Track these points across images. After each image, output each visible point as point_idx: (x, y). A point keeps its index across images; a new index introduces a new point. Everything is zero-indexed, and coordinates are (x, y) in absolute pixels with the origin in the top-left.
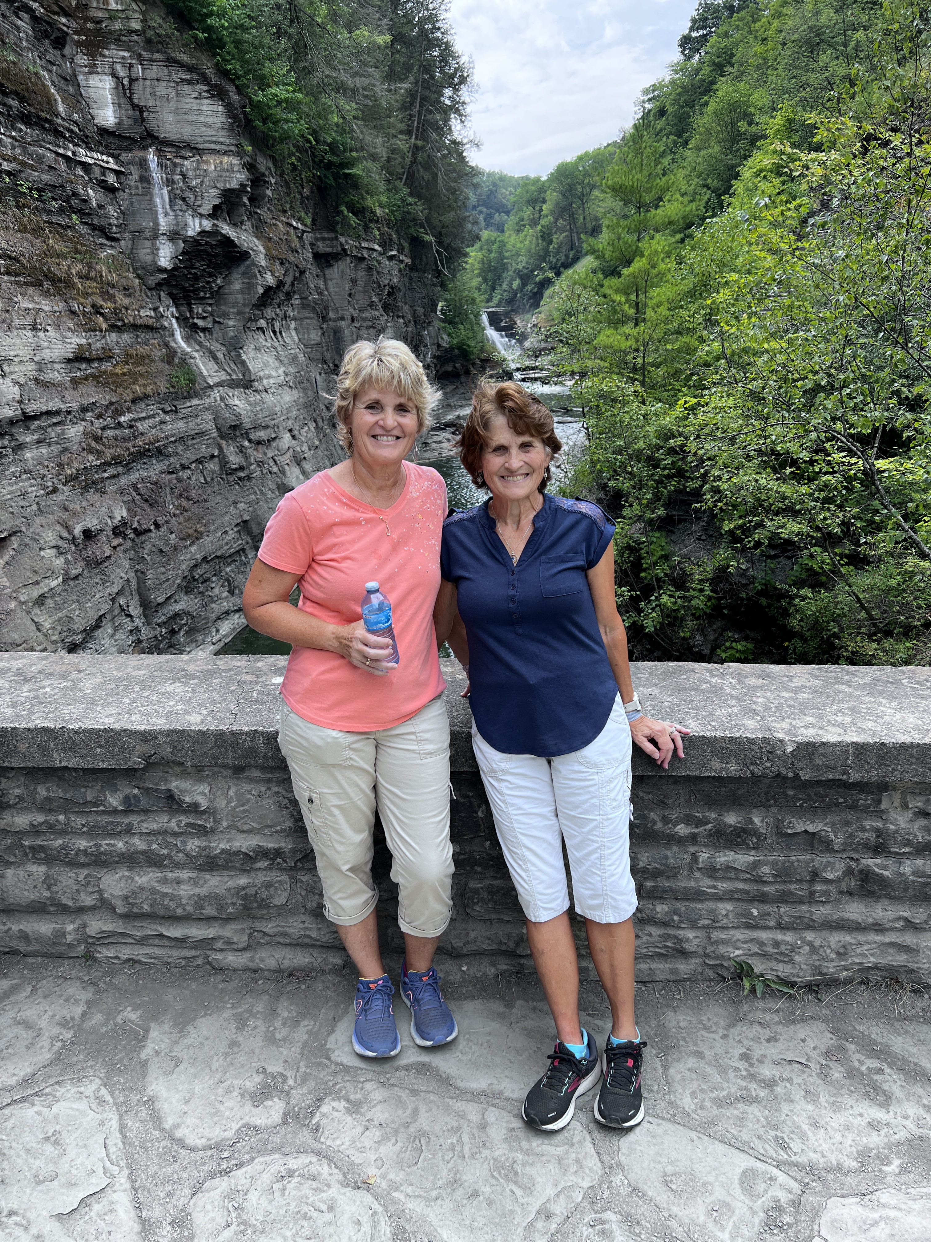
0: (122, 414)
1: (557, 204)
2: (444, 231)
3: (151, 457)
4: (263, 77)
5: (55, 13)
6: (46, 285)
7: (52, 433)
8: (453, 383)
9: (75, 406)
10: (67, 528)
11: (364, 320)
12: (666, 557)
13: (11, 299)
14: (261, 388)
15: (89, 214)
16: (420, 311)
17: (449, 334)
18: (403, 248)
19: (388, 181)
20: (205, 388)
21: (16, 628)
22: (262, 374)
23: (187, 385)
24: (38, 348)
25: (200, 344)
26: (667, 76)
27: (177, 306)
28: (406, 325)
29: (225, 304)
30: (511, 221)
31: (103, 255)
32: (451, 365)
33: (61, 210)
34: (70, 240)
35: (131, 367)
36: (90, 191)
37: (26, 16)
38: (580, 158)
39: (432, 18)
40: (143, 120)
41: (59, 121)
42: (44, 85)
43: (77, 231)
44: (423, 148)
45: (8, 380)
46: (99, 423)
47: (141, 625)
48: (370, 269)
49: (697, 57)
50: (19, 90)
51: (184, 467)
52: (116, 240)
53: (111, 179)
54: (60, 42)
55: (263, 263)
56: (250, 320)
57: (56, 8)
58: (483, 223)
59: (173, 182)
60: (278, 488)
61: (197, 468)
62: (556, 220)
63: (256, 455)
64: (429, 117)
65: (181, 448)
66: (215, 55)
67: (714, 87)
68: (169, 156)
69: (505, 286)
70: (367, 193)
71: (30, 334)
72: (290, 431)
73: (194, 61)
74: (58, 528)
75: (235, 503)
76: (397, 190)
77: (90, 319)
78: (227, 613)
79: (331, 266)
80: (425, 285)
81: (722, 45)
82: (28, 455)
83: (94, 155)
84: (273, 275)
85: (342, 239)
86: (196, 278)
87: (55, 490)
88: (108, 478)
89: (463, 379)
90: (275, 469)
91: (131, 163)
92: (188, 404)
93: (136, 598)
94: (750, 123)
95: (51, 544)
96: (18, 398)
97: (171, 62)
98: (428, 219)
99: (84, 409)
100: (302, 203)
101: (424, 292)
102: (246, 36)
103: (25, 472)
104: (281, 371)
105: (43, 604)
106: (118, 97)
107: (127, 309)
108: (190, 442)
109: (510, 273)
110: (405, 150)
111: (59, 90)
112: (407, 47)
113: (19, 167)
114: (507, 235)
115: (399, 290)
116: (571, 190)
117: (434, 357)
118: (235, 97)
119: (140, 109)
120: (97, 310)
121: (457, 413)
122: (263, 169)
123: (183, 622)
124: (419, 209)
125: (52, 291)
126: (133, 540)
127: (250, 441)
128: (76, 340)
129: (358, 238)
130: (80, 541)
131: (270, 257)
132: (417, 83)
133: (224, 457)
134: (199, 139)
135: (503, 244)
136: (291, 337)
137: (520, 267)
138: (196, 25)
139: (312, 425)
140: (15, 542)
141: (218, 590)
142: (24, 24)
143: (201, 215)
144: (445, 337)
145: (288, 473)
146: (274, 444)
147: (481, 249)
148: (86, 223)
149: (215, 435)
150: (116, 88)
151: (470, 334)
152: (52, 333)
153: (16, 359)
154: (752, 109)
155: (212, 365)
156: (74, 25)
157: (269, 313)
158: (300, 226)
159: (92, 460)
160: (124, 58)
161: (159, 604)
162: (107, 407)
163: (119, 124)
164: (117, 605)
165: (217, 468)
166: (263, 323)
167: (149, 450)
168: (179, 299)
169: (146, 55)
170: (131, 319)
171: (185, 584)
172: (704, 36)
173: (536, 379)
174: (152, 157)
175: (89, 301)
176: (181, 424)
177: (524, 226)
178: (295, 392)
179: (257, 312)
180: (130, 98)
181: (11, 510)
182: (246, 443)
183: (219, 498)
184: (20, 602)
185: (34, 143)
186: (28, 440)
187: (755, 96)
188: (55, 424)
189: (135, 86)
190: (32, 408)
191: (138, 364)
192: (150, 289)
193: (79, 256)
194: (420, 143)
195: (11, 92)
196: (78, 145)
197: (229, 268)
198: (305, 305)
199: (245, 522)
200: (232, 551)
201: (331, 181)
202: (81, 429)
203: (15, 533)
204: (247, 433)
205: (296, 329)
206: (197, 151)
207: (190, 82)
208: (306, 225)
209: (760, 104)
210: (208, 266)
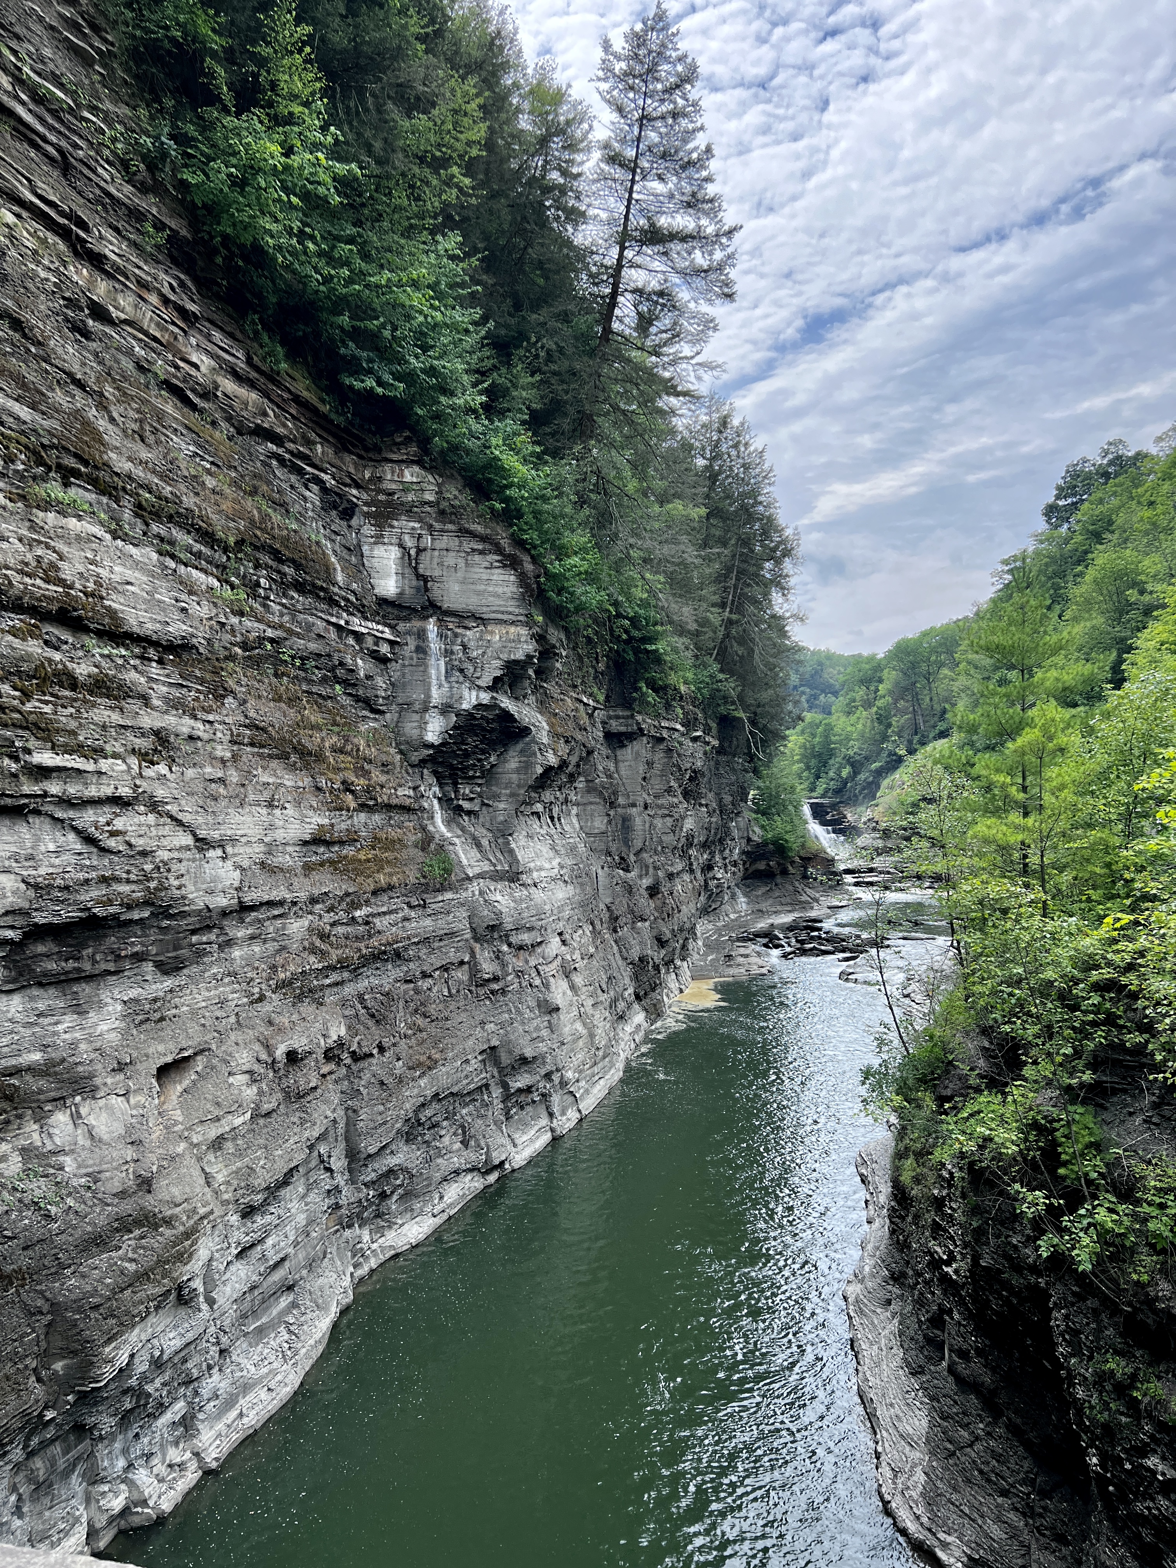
0: (359, 907)
1: (897, 684)
2: (759, 710)
3: (387, 960)
4: (562, 547)
5: (346, 485)
6: (293, 758)
7: (270, 928)
8: (766, 884)
9: (303, 895)
10: (268, 1047)
11: (660, 807)
12: (1097, 1147)
13: (249, 772)
14: (530, 882)
15: (355, 685)
16: (728, 799)
17: (762, 827)
18: (710, 729)
19: (696, 657)
20: (463, 880)
21: (180, 1179)
22: (532, 865)
23: (441, 876)
24: (272, 827)
25: (463, 829)
26: (1031, 547)
27: (441, 785)
28: (710, 814)
29: (497, 785)
30: (839, 703)
31: (363, 728)
32: (764, 863)
33: (324, 680)
34: (329, 712)
35: (377, 852)
36: (360, 662)
37: (315, 488)
38: (925, 634)
39: (754, 493)
40: (427, 590)
41: (336, 590)
42: (324, 553)
43: (338, 702)
44: (737, 622)
45: (229, 863)
46: (328, 918)
47: (342, 1183)
48: (669, 751)
49: (1066, 526)
50: (296, 557)
51: (425, 975)
52: (382, 713)
53: (385, 649)
54: (348, 513)
55: (545, 740)
56: (524, 802)
57: (348, 481)
58: (806, 705)
59: (452, 653)
60: (539, 1006)
61: (440, 977)
62: (896, 702)
63: (515, 962)
64: (746, 590)
65: (425, 951)
66: (511, 525)
67: (1090, 556)
68: (451, 626)
69: (831, 774)
70: (671, 669)
71: (264, 811)
72: (560, 934)
73: (489, 531)
74: (257, 1047)
75: (483, 1023)
76: (705, 666)
77: (337, 796)
78: (457, 1172)
79: (623, 746)
80: (733, 770)
81: (1097, 512)
82: (237, 953)
83: (369, 624)
84: (555, 754)
85: (639, 718)
86: (467, 755)
87: (261, 999)
88: (329, 986)
89: (779, 879)
90: (537, 982)
91: (409, 633)
92: (440, 898)
93: (342, 1145)
94: (1142, 592)
95: (245, 1068)
96: (236, 884)
97: (464, 532)
98: (741, 697)
99: (313, 901)
100: (595, 678)
101: (733, 778)
102: (546, 507)
103: (229, 975)
104: (555, 863)
105: (220, 1148)
106: (403, 567)
107: (382, 787)
108: (436, 944)
109: (838, 759)
110: (717, 624)
111: (341, 559)
112: (724, 521)
113: (284, 635)
114: (834, 717)
115: (703, 775)
116: (914, 668)
117: (743, 852)
118: (529, 567)
119: (425, 579)
120: (347, 787)
121: (770, 921)
122: (554, 641)
123: (398, 1182)
124: (731, 687)
125: (298, 765)
126: (349, 1067)
127: (510, 945)
128: (318, 820)
129: (658, 716)
130: (281, 1065)
131: (555, 735)
132: (734, 556)
133: (476, 964)
134: (485, 609)
135: (829, 728)
136: (571, 824)
137: (851, 752)
138: (494, 496)
139: (588, 929)
140: (200, 1064)
141: (449, 1140)
142: (313, 495)
143: (479, 687)
144: (757, 829)
145: (553, 988)
146: (539, 950)
147: (803, 732)
148: (350, 694)
149: (468, 936)
150: (402, 558)
151: (789, 828)
152: (290, 811)
153: (243, 840)
154: (1143, 578)
155: (474, 853)
156: (365, 496)
157: (548, 796)
158: (591, 702)
159: (314, 962)
160: (413, 529)
161: (370, 1156)
162: (342, 899)
163: (401, 594)
164: (316, 1153)
165: (465, 978)
166: (539, 807)
167: (385, 952)
168: (444, 778)
169: (437, 526)
170: (385, 798)
171: (406, 1129)
172: (1074, 504)
173: (871, 884)
174: (432, 627)
175: (339, 778)
176: (428, 922)
177: (856, 707)
178: (570, 887)
179: (533, 795)
180: (416, 568)
181: (203, 1021)
182: (505, 948)
183: (463, 1016)
184: (191, 1144)
185: (305, 611)
186: (239, 935)
187: (1146, 563)
188: (275, 917)
189: (422, 557)
190: (250, 897)
191: (387, 849)
192: (412, 766)
193: (336, 729)
194: (734, 617)
195: (288, 560)
196: (353, 614)
197: (505, 745)
198: (591, 788)
199: (492, 1048)
200: (472, 1086)
201: (631, 657)
202: (307, 923)
203: (203, 1051)
204: (507, 936)
205: (577, 815)
206: (482, 621)
207: (481, 552)
208: (598, 702)
209: (1152, 571)
210: (482, 742)
